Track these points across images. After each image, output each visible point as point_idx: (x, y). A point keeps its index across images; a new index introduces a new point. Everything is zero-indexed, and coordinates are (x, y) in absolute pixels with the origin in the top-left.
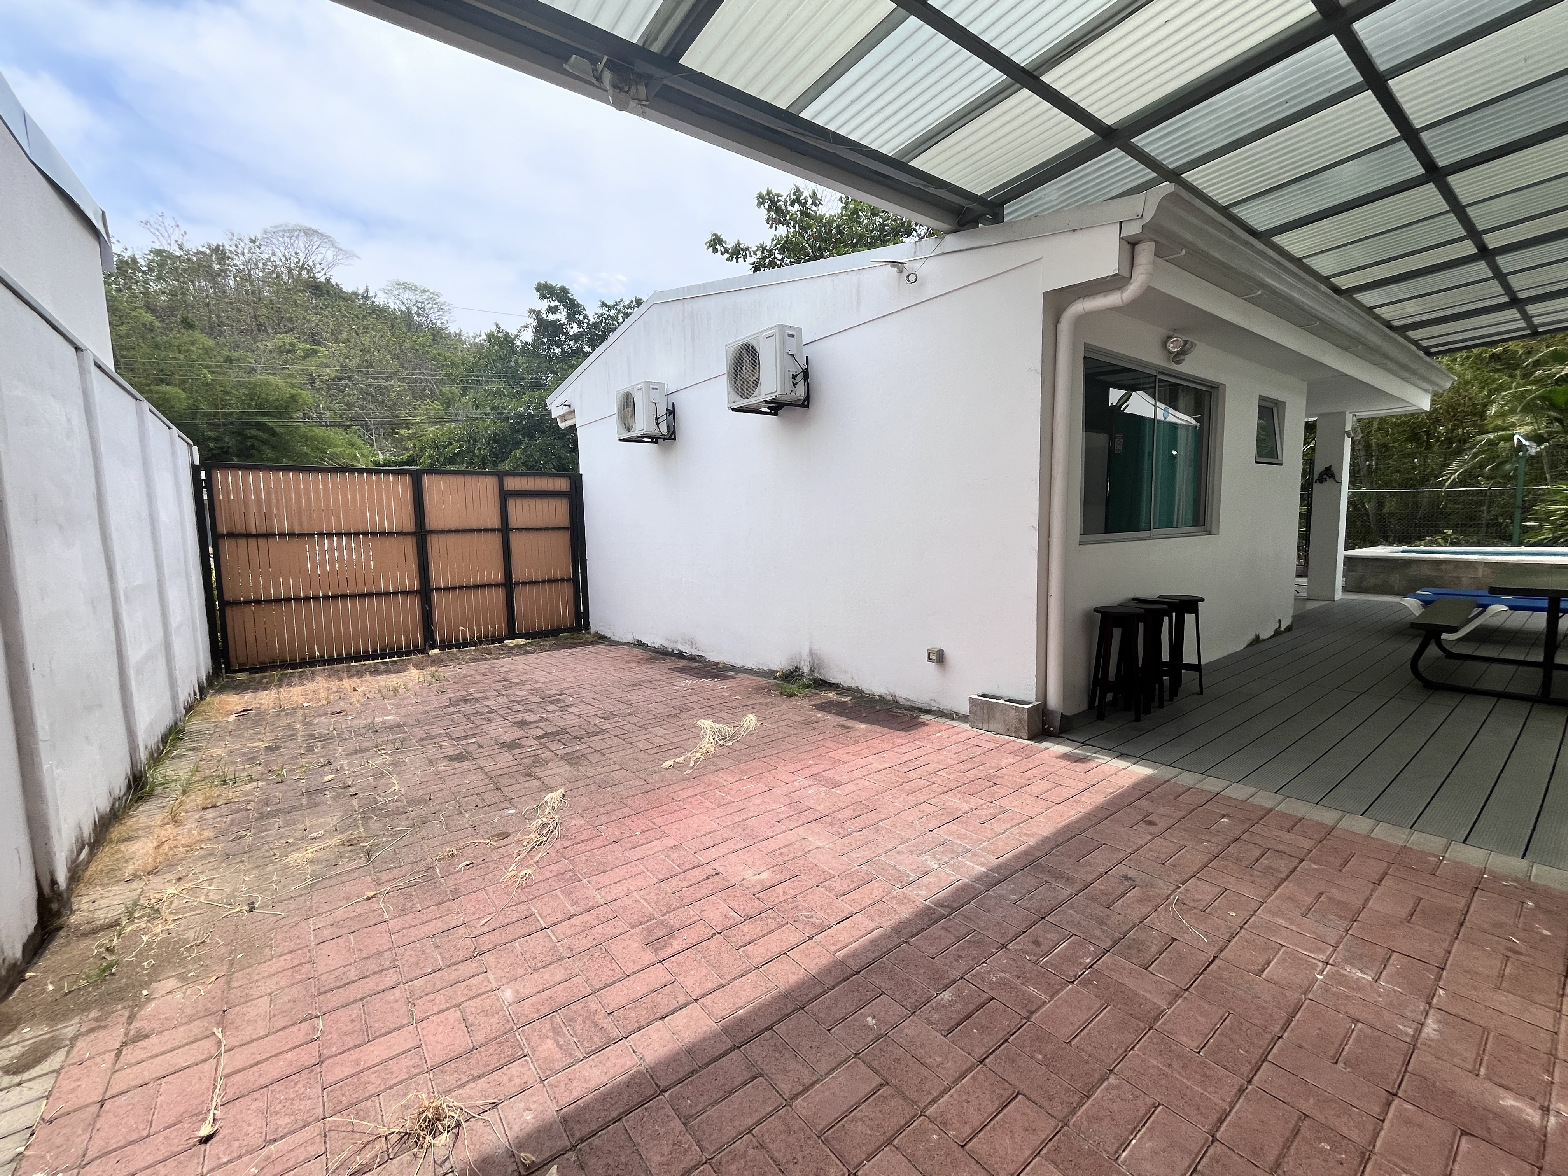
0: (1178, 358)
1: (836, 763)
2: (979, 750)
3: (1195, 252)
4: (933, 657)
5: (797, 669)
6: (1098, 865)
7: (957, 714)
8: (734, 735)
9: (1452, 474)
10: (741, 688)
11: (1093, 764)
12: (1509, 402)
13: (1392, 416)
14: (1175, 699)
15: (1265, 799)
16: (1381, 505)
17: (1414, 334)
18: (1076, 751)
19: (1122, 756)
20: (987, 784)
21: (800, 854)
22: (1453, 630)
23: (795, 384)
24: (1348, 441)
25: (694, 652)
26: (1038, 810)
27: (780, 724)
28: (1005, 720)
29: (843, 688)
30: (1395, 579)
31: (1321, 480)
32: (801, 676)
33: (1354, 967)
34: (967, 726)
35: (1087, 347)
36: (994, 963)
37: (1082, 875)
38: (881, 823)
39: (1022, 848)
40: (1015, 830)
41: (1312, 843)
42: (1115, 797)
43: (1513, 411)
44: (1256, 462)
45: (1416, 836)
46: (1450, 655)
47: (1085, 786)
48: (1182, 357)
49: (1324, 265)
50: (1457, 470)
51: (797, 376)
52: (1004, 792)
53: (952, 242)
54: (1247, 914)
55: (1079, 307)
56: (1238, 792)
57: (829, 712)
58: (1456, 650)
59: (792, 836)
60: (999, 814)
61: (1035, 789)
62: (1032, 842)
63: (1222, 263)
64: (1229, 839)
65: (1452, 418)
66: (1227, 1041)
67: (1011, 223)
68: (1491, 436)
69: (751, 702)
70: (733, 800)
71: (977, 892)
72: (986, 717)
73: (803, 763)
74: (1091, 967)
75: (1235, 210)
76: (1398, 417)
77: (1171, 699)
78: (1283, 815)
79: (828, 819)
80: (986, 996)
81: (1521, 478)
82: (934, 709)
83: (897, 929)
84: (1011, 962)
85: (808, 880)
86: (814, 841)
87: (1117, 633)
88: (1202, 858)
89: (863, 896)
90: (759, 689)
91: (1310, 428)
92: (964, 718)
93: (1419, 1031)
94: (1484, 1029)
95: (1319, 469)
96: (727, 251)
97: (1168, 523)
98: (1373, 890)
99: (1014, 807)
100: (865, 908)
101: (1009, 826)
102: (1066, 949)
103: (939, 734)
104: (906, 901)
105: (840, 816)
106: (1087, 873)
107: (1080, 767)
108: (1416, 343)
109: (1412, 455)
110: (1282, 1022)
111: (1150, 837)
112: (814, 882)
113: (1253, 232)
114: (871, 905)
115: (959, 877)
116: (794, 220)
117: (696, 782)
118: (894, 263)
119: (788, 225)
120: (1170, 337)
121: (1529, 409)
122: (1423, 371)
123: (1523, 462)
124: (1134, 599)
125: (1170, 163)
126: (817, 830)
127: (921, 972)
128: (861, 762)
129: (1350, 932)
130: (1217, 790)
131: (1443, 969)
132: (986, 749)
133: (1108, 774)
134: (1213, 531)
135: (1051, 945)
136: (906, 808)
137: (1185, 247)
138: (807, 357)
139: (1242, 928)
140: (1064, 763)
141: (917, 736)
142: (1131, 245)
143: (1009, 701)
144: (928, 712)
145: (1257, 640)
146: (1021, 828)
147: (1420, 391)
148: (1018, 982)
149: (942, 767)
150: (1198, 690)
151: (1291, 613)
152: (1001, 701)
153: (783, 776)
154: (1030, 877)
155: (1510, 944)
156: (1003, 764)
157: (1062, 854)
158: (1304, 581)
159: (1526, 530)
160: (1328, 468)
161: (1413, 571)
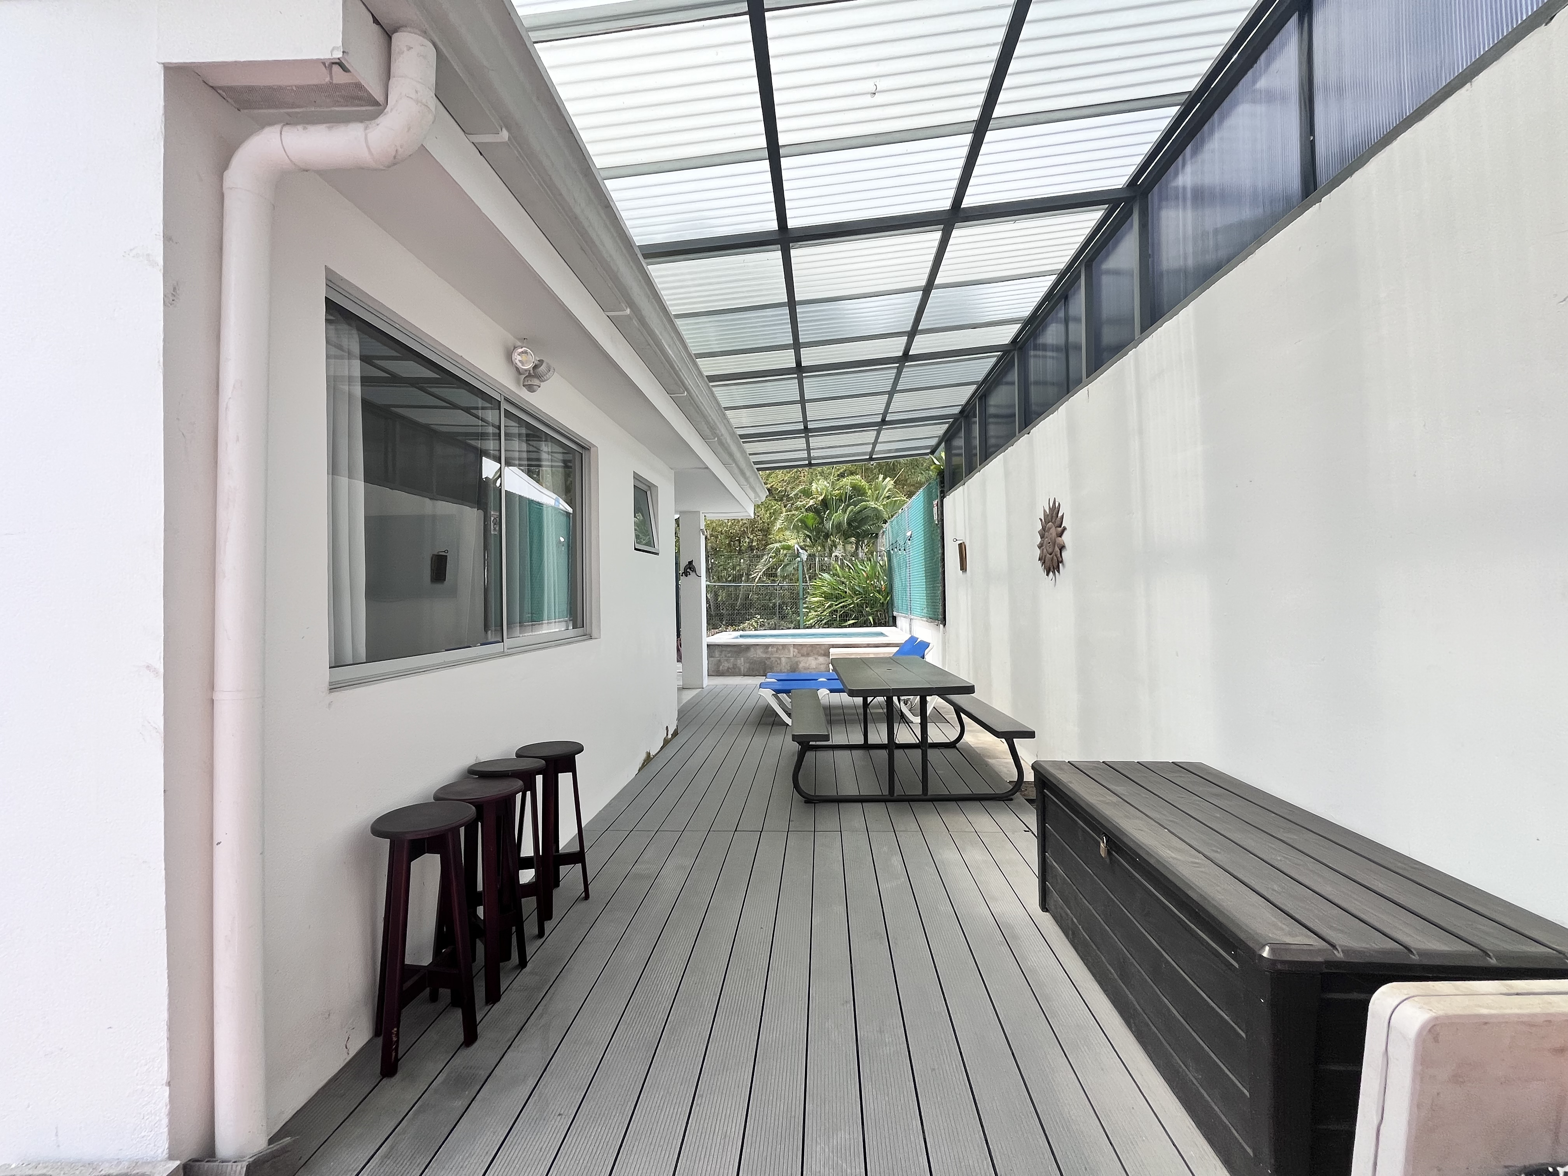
0: (530, 383)
9: (760, 569)
12: (785, 521)
24: (703, 538)
31: (686, 573)
35: (336, 282)
43: (786, 528)
44: (636, 549)
48: (536, 383)
55: (274, 144)
65: (752, 532)
68: (778, 545)
81: (800, 576)
95: (683, 564)
109: (732, 557)
120: (516, 347)
121: (795, 528)
122: (752, 483)
123: (800, 564)
134: (594, 635)
145: (648, 759)
147: (749, 500)
151: (674, 710)
159: (805, 615)
160: (690, 563)
161: (752, 654)
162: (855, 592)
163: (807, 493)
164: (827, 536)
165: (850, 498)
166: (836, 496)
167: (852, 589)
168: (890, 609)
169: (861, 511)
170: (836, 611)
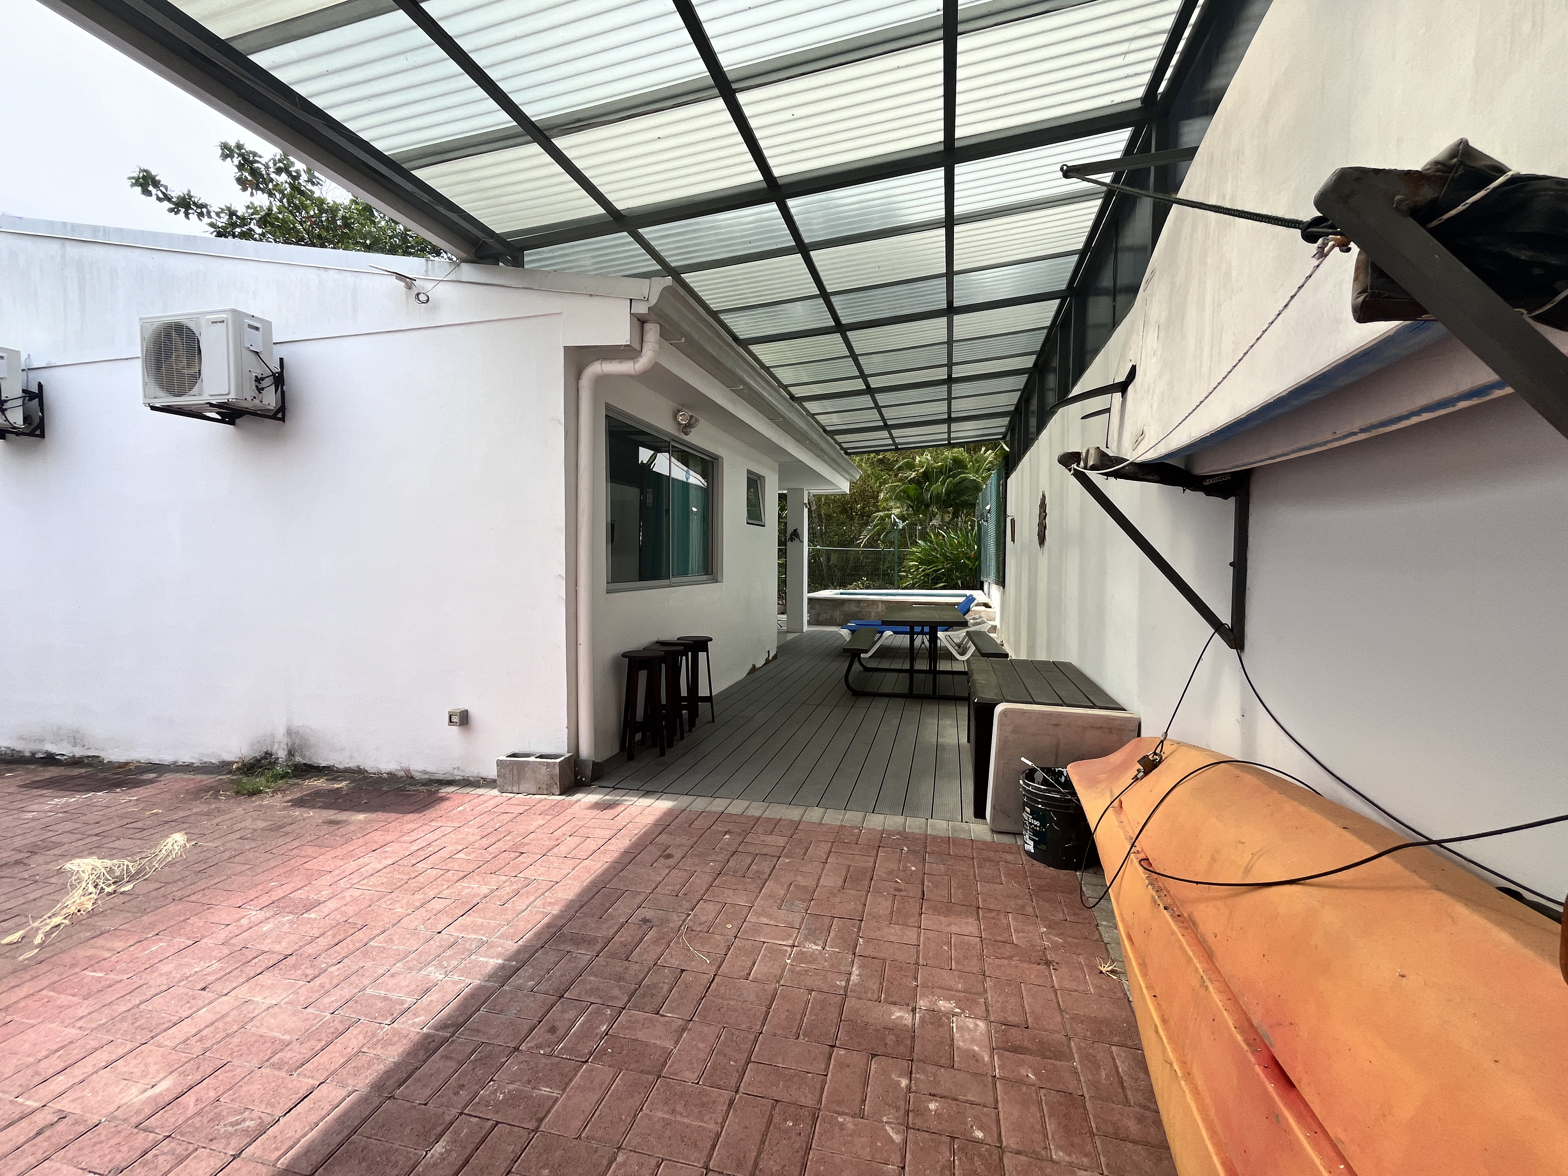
0: (686, 428)
1: (310, 878)
2: (506, 817)
3: (690, 340)
4: (455, 719)
5: (268, 754)
6: (620, 915)
7: (484, 779)
8: (138, 872)
9: (864, 537)
10: (167, 796)
11: (620, 808)
12: (889, 491)
13: (831, 495)
14: (693, 729)
15: (756, 809)
16: (828, 559)
17: (840, 438)
18: (607, 797)
19: (647, 794)
20: (513, 855)
21: (235, 1028)
22: (866, 651)
23: (260, 390)
24: (806, 510)
25: (79, 752)
26: (564, 872)
27: (230, 837)
28: (536, 778)
29: (339, 771)
30: (837, 614)
31: (792, 540)
32: (275, 762)
33: (810, 943)
34: (495, 792)
35: (608, 407)
36: (503, 1076)
37: (605, 931)
38: (372, 943)
39: (546, 920)
40: (539, 903)
41: (786, 839)
42: (639, 839)
43: (891, 498)
44: (748, 523)
45: (849, 814)
46: (867, 669)
47: (612, 833)
48: (689, 430)
49: (786, 376)
50: (866, 536)
51: (263, 379)
52: (530, 860)
53: (468, 271)
54: (740, 922)
55: (597, 368)
56: (737, 807)
57: (313, 807)
58: (869, 666)
59: (224, 1005)
60: (523, 888)
61: (563, 849)
62: (555, 910)
63: (713, 357)
64: (730, 853)
65: (863, 500)
66: (721, 1058)
67: (532, 271)
68: (881, 514)
69: (181, 814)
70: (118, 978)
71: (490, 992)
72: (516, 778)
73: (260, 887)
74: (607, 1034)
75: (722, 317)
76: (835, 496)
77: (690, 731)
78: (769, 820)
79: (291, 960)
80: (490, 1123)
81: (896, 543)
82: (458, 778)
83: (378, 1086)
84: (522, 1066)
85: (242, 1065)
86: (262, 1000)
87: (643, 676)
88: (708, 879)
89: (332, 1057)
90: (197, 794)
91: (782, 498)
92: (490, 783)
93: (848, 981)
94: (884, 960)
95: (790, 531)
96: (167, 198)
97: (684, 572)
98: (823, 869)
99: (539, 875)
100: (334, 1072)
101: (532, 898)
102: (582, 1025)
103: (461, 808)
104: (396, 1039)
105: (310, 950)
106: (608, 928)
107: (609, 813)
108: (839, 444)
109: (843, 524)
110: (762, 1018)
111: (667, 871)
112: (255, 1063)
113: (735, 338)
114: (343, 1065)
115: (468, 981)
116: (281, 192)
117: (44, 967)
118: (400, 276)
119: (271, 194)
120: (679, 411)
121: (898, 498)
122: (843, 464)
123: (897, 532)
124: (657, 642)
125: (672, 261)
126: (269, 982)
127: (408, 1130)
128: (353, 865)
129: (808, 912)
130: (722, 809)
131: (862, 920)
132: (514, 815)
133: (634, 815)
134: (719, 579)
135: (568, 1024)
136: (410, 911)
137: (683, 335)
138: (281, 360)
139: (736, 937)
140: (596, 812)
141: (434, 815)
142: (640, 322)
143: (541, 757)
144: (450, 783)
145: (754, 669)
146: (545, 899)
147: (844, 479)
148: (528, 1089)
149: (460, 848)
150: (711, 718)
151: (775, 644)
152: (532, 759)
153: (222, 915)
154: (551, 953)
155: (896, 885)
156: (532, 829)
157: (586, 914)
158: (784, 617)
159: (901, 578)
160: (795, 531)
161: (846, 608)
162: (946, 558)
163: (910, 466)
164: (927, 506)
165: (951, 470)
166: (936, 469)
167: (944, 555)
168: (978, 576)
169: (960, 483)
170: (928, 575)
